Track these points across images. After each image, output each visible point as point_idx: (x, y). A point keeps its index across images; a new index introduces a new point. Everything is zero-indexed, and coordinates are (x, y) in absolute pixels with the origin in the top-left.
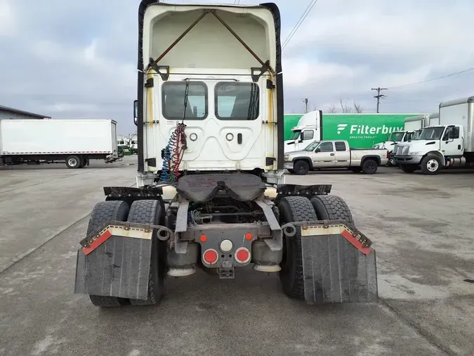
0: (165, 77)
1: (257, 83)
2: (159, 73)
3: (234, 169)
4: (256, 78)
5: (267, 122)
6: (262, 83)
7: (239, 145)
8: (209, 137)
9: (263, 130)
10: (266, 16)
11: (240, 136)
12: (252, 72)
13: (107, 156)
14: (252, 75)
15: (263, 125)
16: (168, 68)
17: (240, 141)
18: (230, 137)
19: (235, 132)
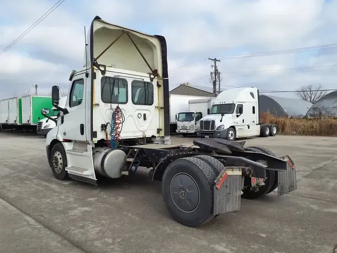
0: (103, 72)
1: (153, 83)
2: (99, 69)
3: (141, 137)
4: (152, 80)
5: (157, 107)
6: (155, 83)
7: (144, 121)
8: (129, 116)
10: (156, 42)
11: (145, 115)
14: (150, 77)
15: (156, 109)
16: (105, 66)
17: (145, 119)
18: (139, 116)
19: (143, 113)
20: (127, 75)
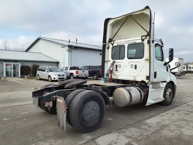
0: (112, 44)
1: (144, 42)
4: (143, 40)
5: (147, 60)
6: (146, 42)
7: (135, 70)
8: (124, 67)
9: (146, 63)
11: (136, 66)
12: (142, 38)
13: (176, 74)
14: (142, 39)
15: (146, 61)
16: (114, 41)
17: (136, 68)
18: (132, 66)
19: (134, 64)
20: (125, 42)
